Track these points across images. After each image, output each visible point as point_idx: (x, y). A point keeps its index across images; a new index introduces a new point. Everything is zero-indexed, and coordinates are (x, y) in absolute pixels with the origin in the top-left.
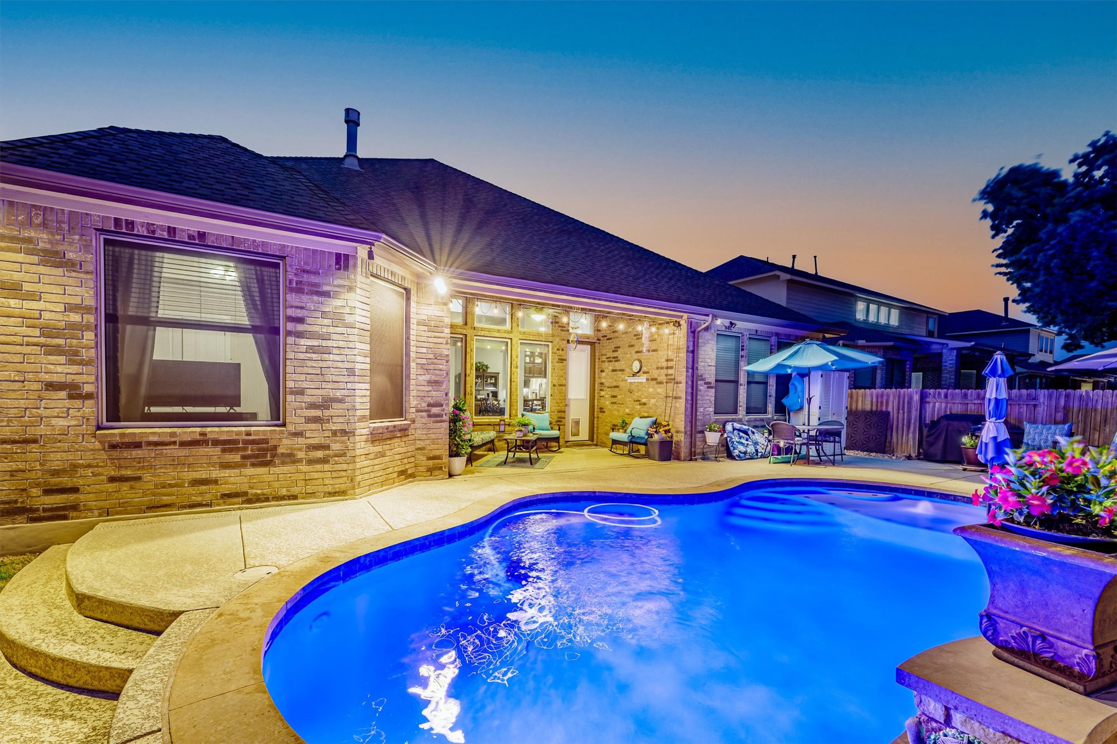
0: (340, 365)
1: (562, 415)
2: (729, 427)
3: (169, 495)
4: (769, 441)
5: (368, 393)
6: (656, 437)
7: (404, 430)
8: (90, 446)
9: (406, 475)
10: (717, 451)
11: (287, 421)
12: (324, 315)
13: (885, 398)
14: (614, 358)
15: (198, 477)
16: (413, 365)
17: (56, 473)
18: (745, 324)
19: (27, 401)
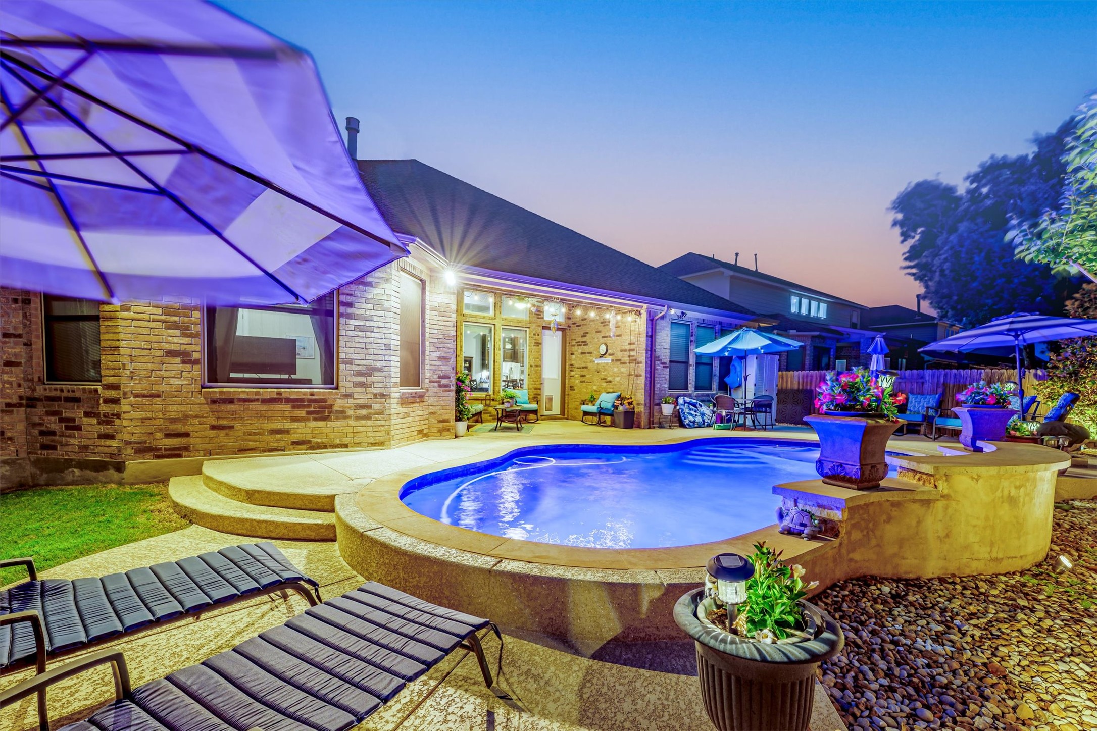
0: (379, 341)
1: (538, 392)
2: (681, 401)
3: (254, 441)
4: (714, 413)
5: (399, 364)
6: (621, 408)
7: (421, 396)
8: (197, 401)
9: (423, 434)
10: (671, 421)
11: (340, 385)
12: (367, 301)
13: (809, 378)
14: (583, 342)
15: (275, 427)
16: (427, 343)
17: (173, 421)
18: (694, 314)
19: (153, 365)
